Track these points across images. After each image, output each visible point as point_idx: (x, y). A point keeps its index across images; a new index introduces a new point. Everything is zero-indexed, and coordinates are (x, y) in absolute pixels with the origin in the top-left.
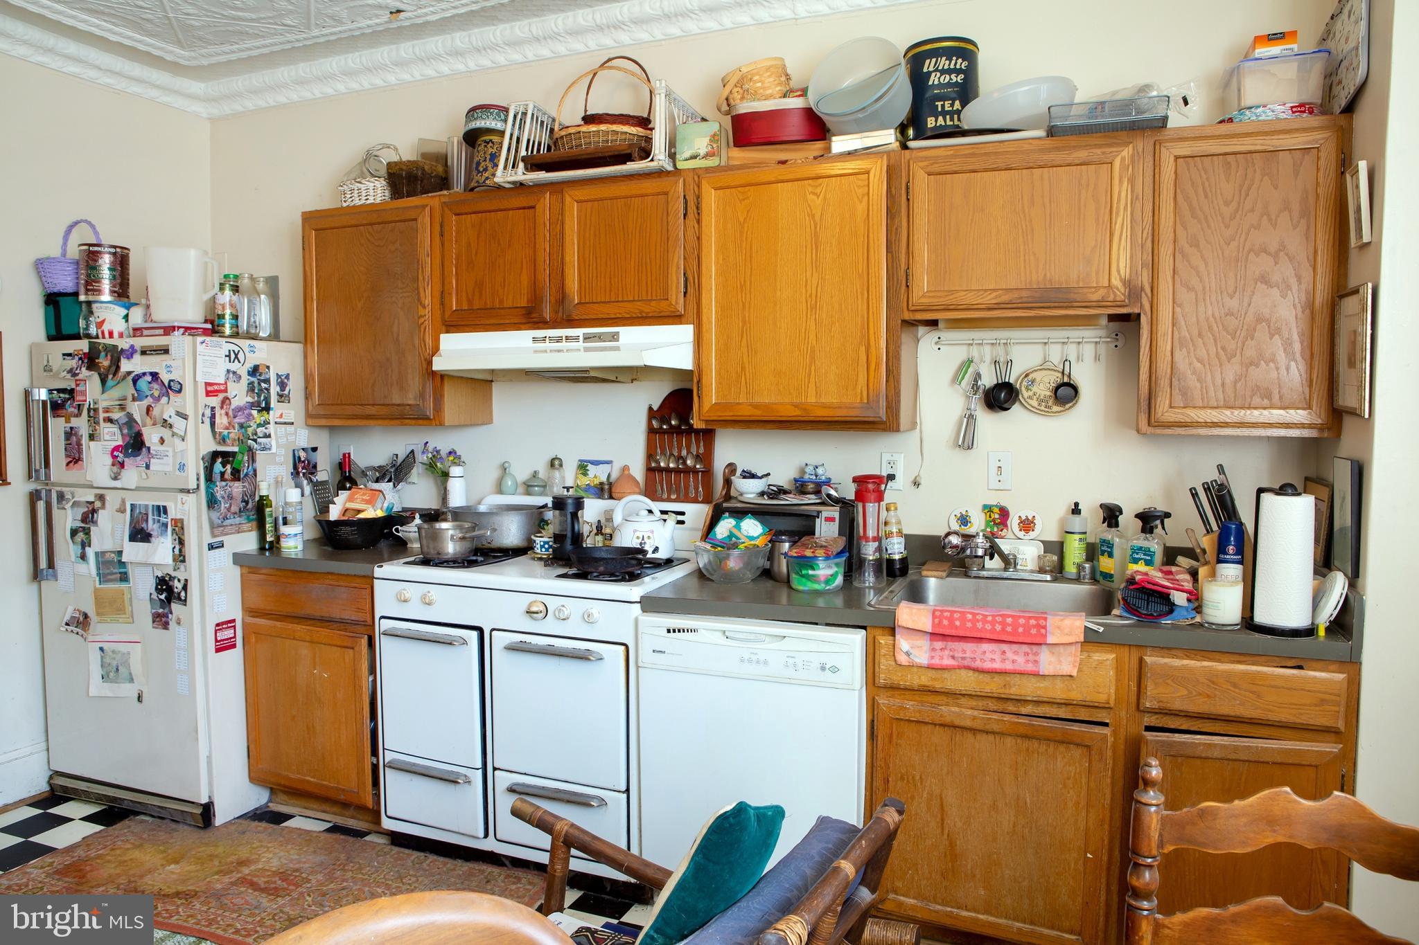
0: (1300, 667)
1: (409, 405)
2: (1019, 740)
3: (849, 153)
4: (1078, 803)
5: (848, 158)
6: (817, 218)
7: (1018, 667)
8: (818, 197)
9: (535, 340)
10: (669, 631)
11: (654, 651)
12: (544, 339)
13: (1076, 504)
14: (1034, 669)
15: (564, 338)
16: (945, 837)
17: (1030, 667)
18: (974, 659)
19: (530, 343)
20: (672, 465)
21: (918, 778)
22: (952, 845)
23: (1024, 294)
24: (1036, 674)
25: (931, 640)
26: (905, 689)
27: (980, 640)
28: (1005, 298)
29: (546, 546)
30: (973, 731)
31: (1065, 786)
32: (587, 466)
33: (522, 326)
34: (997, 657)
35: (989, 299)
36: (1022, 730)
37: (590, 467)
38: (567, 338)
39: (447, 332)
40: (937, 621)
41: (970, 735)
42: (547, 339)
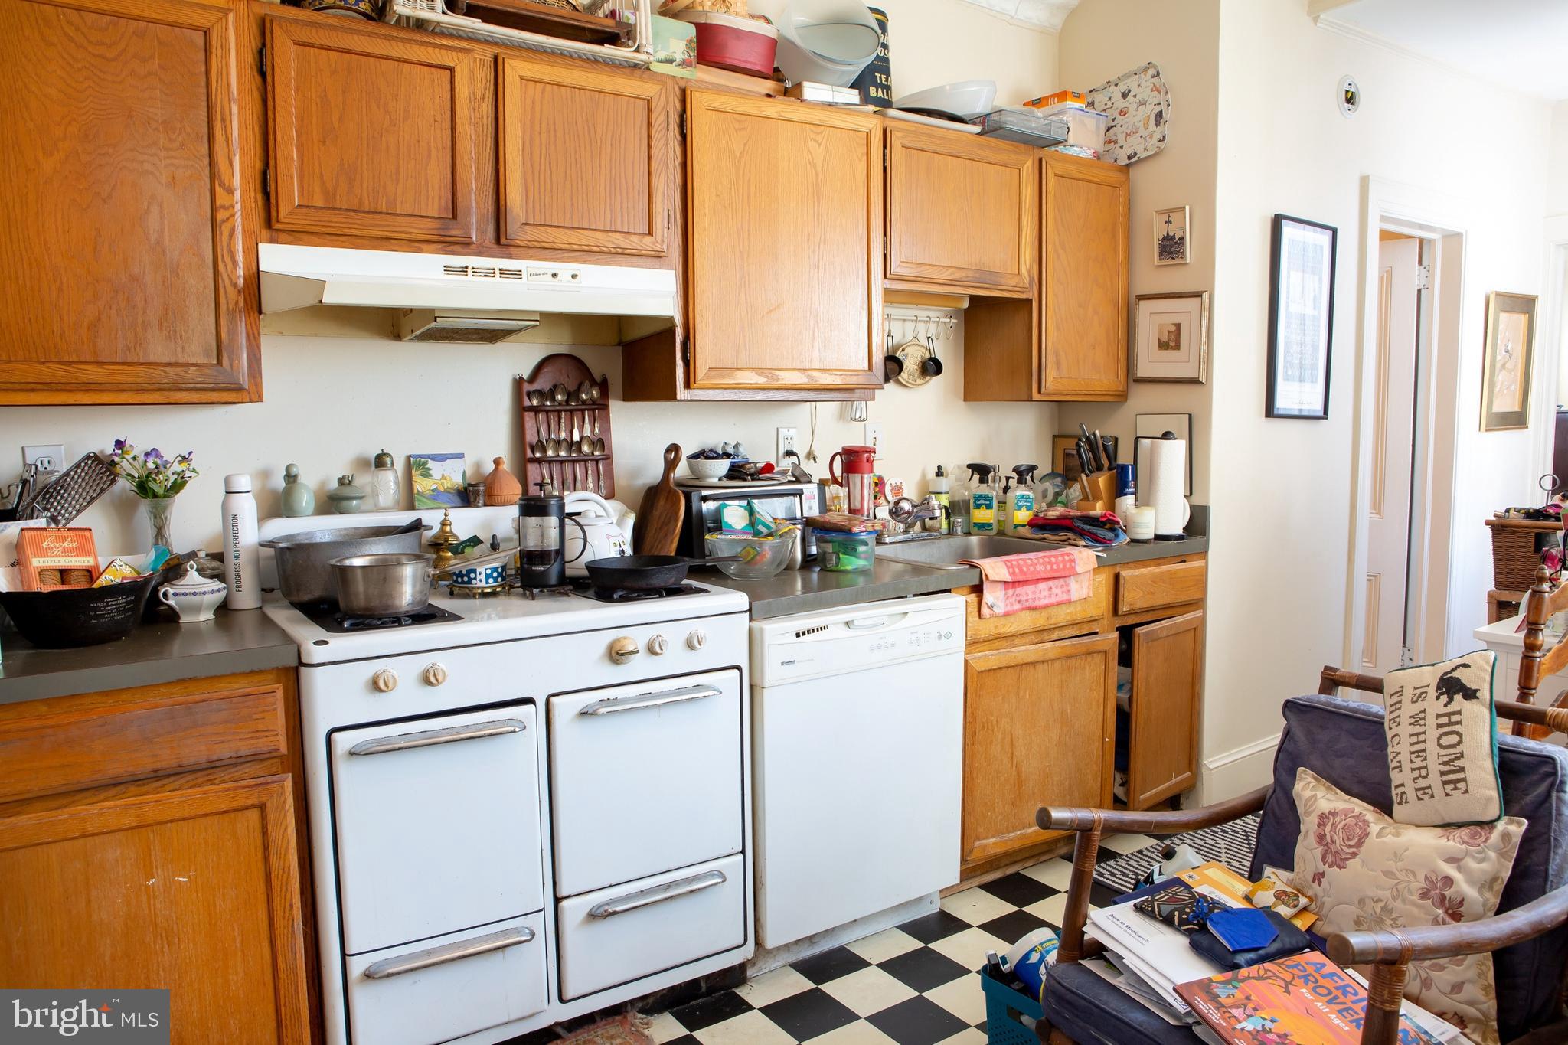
0: (1184, 561)
1: (193, 365)
2: (1064, 661)
3: (831, 105)
4: (1098, 701)
5: (829, 108)
6: (819, 169)
7: (1059, 599)
8: (820, 145)
9: (448, 269)
10: (798, 635)
11: (783, 664)
12: (464, 270)
13: (939, 468)
14: (1068, 598)
15: (497, 271)
16: (1014, 768)
17: (1065, 597)
18: (1034, 600)
19: (441, 274)
20: (563, 453)
21: (995, 722)
22: (1019, 773)
23: (970, 273)
24: (1068, 602)
25: (1006, 589)
26: (984, 641)
27: (1037, 581)
28: (957, 275)
29: (495, 574)
30: (1034, 664)
31: (1091, 690)
32: (426, 463)
33: (424, 246)
34: (1045, 593)
35: (946, 275)
36: (1069, 651)
37: (431, 464)
38: (502, 272)
39: (272, 241)
40: (1011, 570)
41: (1031, 668)
42: (470, 271)
